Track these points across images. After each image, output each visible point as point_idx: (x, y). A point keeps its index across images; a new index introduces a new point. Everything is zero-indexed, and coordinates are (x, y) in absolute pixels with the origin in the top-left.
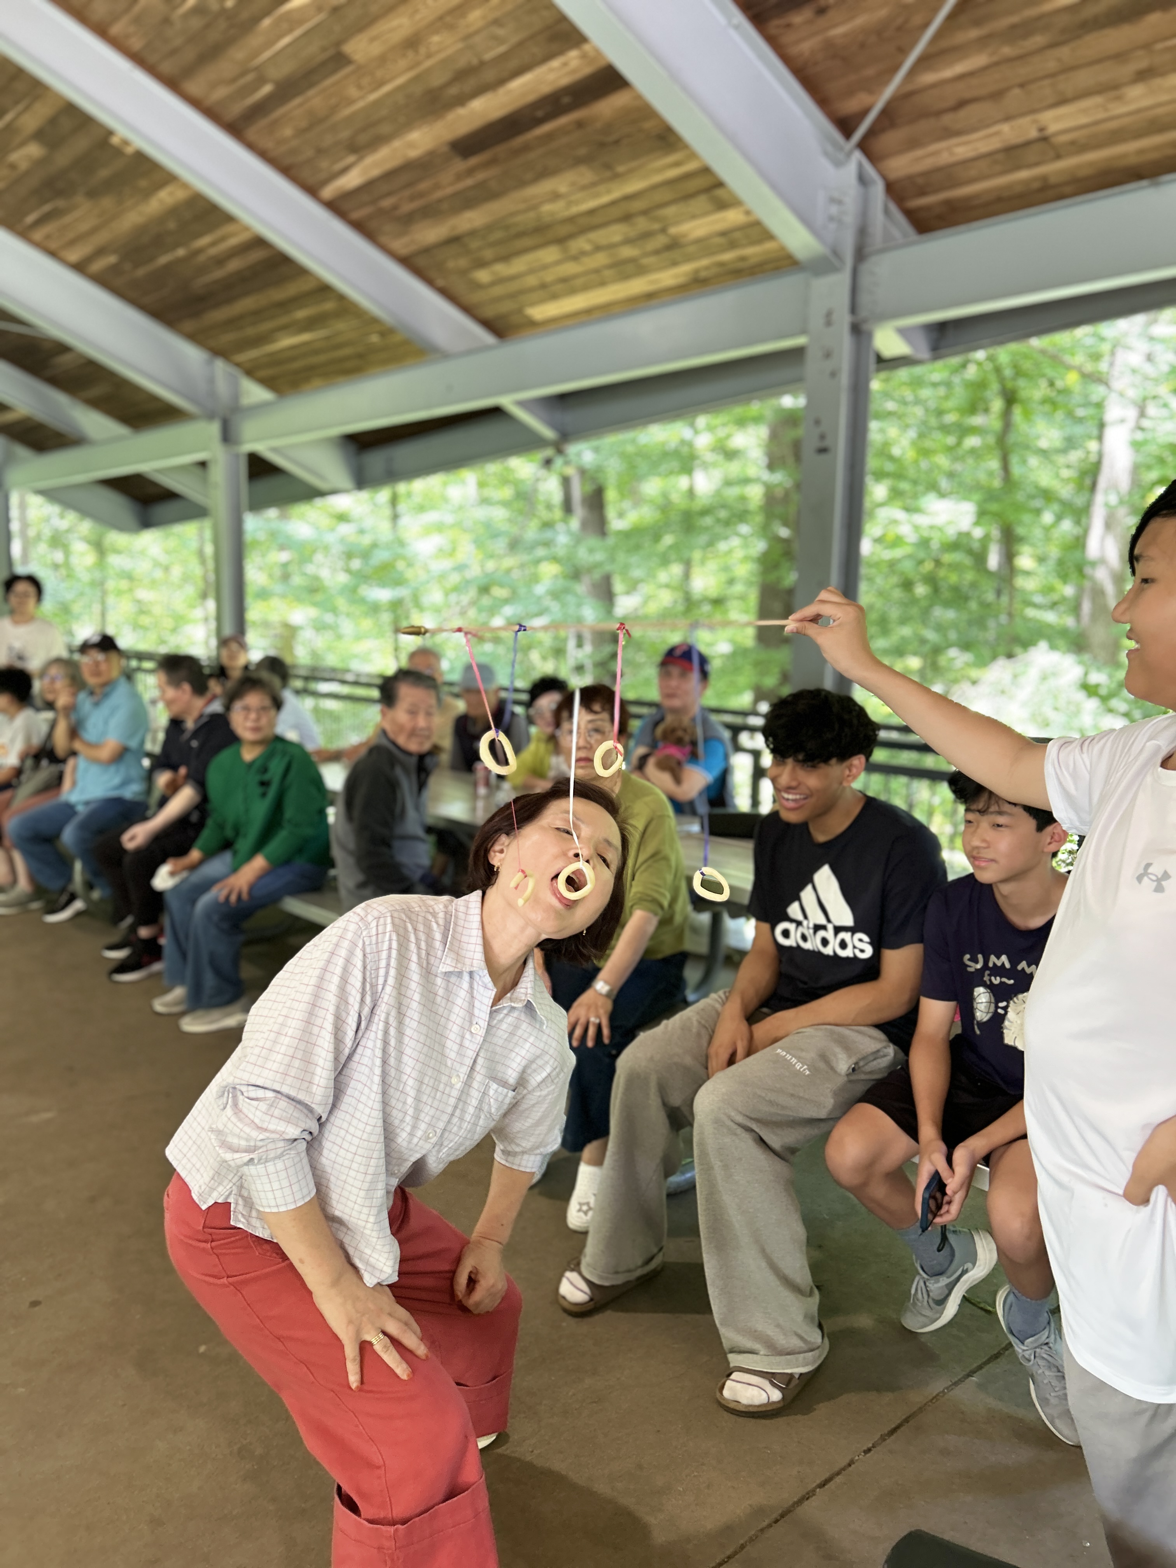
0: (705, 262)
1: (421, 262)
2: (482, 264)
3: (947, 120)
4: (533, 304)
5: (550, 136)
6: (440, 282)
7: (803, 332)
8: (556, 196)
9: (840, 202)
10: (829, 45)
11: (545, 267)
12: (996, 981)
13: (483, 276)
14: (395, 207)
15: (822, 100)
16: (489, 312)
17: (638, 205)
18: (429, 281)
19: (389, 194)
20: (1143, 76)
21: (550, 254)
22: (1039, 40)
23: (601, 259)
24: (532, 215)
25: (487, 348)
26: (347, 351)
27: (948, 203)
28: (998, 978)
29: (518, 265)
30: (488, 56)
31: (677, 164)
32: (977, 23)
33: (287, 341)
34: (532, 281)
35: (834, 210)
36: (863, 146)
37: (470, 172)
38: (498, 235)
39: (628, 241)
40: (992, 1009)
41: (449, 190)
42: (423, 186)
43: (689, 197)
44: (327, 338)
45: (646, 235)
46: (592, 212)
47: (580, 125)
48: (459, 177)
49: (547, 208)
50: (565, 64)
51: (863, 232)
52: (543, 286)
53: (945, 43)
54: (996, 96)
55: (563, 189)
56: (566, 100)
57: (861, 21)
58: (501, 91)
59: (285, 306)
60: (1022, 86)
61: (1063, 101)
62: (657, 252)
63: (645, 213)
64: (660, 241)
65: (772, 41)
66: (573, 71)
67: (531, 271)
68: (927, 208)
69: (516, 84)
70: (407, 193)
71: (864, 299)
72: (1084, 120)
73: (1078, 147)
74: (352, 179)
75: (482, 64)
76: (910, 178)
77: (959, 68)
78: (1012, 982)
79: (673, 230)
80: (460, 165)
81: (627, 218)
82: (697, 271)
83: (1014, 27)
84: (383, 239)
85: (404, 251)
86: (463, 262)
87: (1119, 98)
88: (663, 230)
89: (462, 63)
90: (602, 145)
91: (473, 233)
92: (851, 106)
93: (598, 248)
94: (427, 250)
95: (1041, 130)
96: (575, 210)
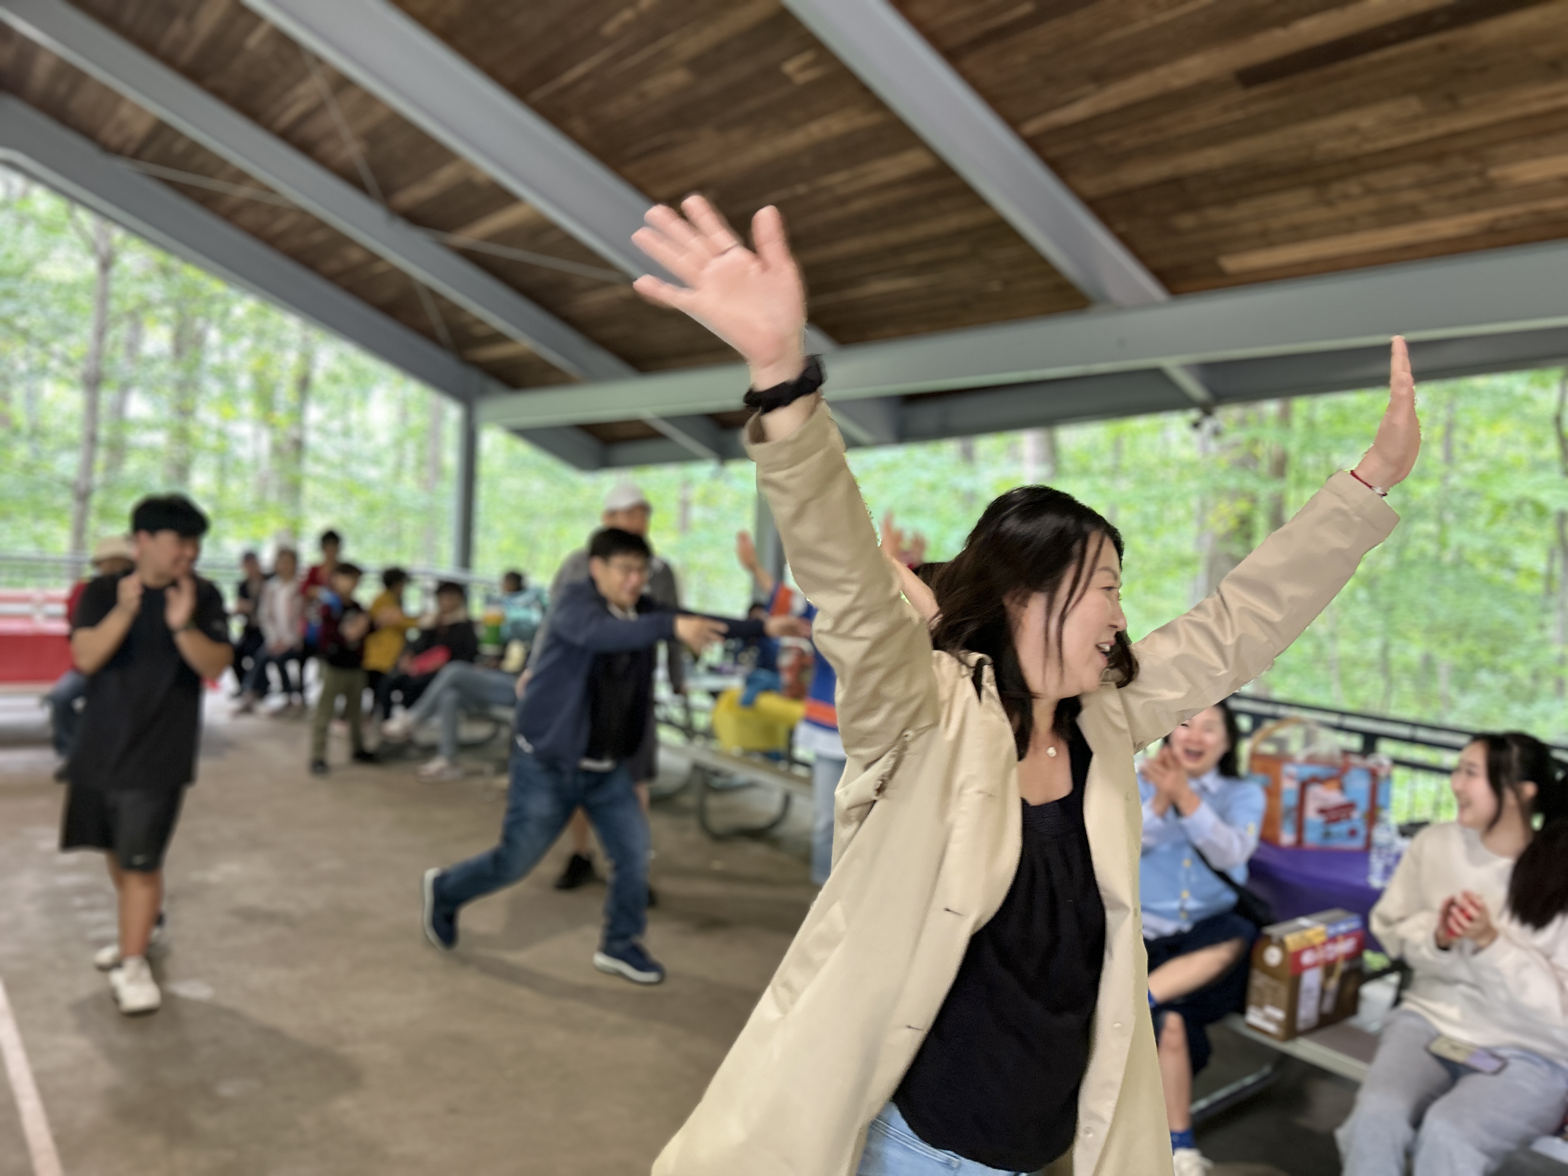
0: (1517, 210)
1: (1109, 204)
2: (1192, 208)
4: (1235, 253)
5: (1388, 62)
6: (1125, 226)
8: (1350, 131)
11: (1279, 213)
13: (1186, 221)
14: (1114, 143)
16: (1171, 261)
17: (1464, 143)
18: (1110, 226)
19: (1115, 129)
21: (1296, 198)
23: (1370, 203)
24: (1303, 152)
25: (1149, 305)
26: (948, 299)
29: (1244, 209)
33: (878, 287)
34: (1251, 228)
37: (1244, 104)
38: (1237, 177)
39: (1422, 184)
41: (1202, 125)
42: (1168, 119)
44: (932, 285)
45: (1455, 177)
46: (1390, 150)
47: (1445, 47)
48: (1226, 110)
49: (1329, 145)
52: (1262, 233)
55: (1367, 123)
56: (1440, 19)
62: (1453, 198)
63: (1469, 151)
64: (1466, 184)
67: (1258, 217)
70: (1144, 127)
74: (1073, 112)
79: (1495, 172)
80: (1238, 95)
81: (1437, 158)
82: (1497, 220)
84: (1080, 178)
85: (1099, 191)
86: (1168, 205)
88: (1480, 172)
90: (1459, 73)
91: (1203, 174)
93: (1370, 191)
94: (1128, 192)
96: (1368, 147)
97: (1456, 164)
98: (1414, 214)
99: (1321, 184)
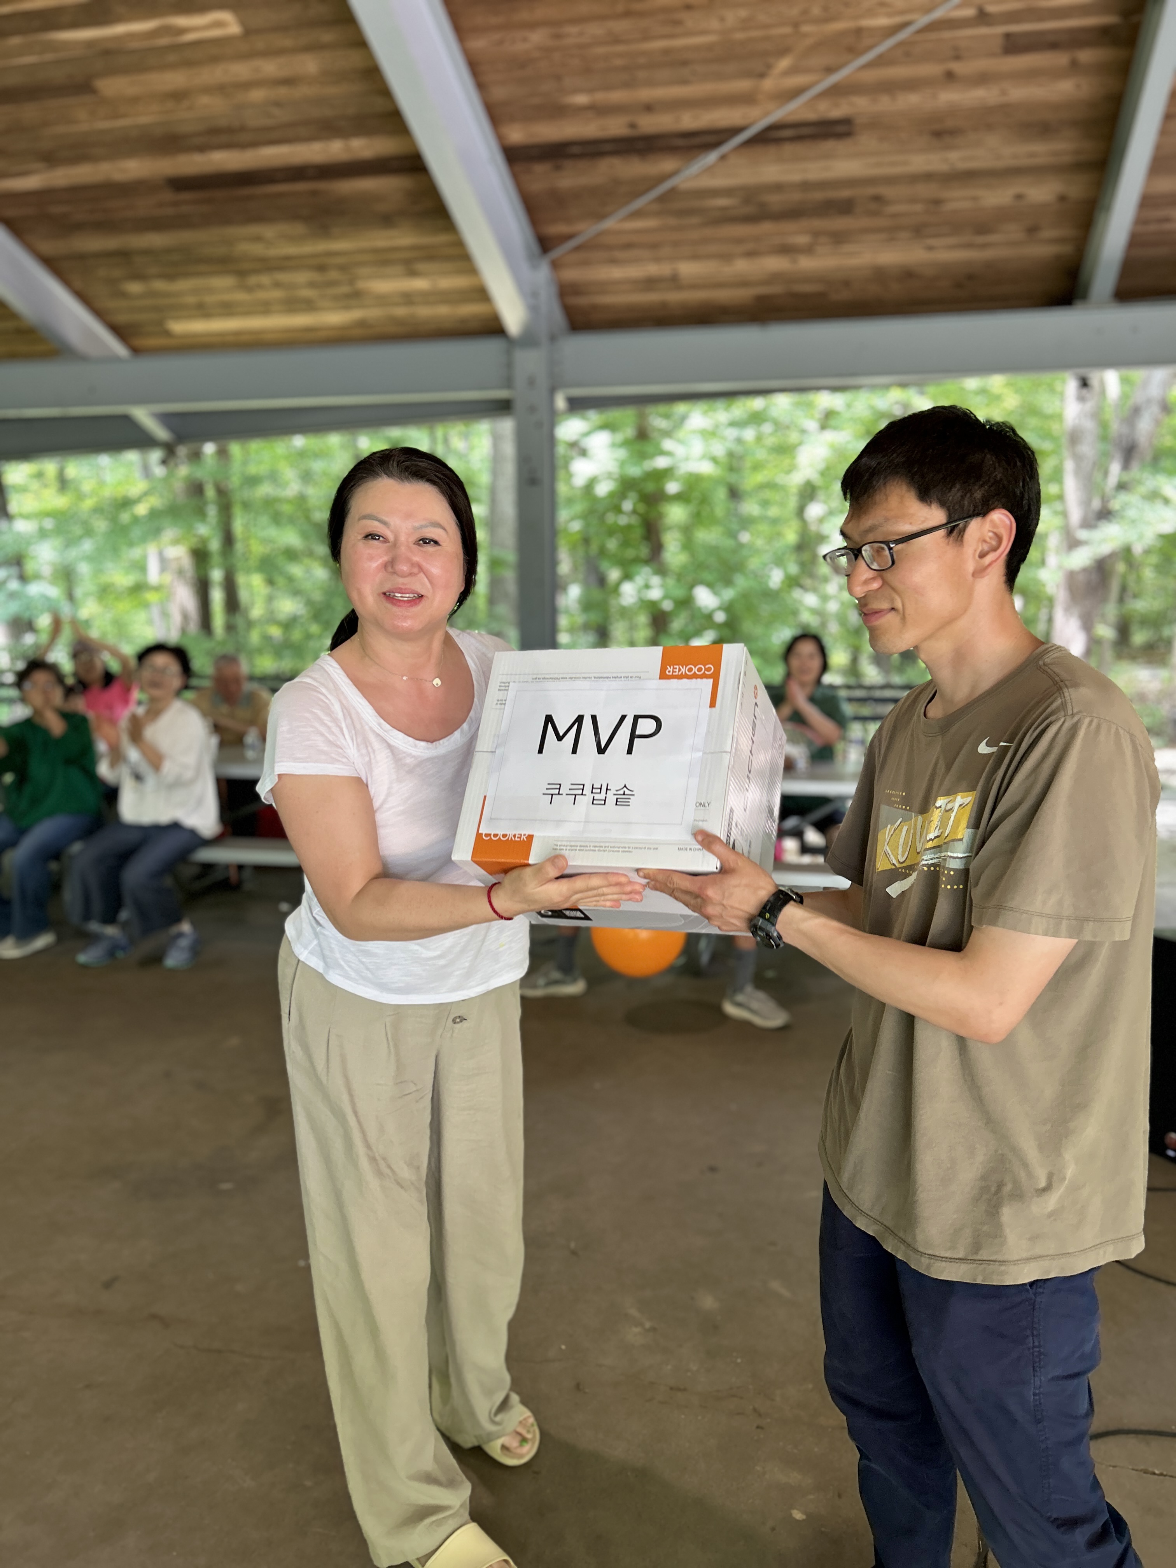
0: (378, 312)
1: (68, 264)
2: (138, 277)
4: (178, 319)
5: (278, 195)
6: (80, 283)
7: (509, 387)
9: (536, 296)
10: (553, 191)
11: (211, 291)
14: (65, 215)
15: (534, 223)
17: (336, 261)
18: (66, 283)
19: (65, 204)
23: (277, 294)
24: (222, 248)
27: (594, 305)
29: (182, 285)
30: (252, 124)
34: (191, 300)
35: (533, 301)
36: (553, 262)
37: (176, 203)
38: (174, 257)
39: (312, 285)
41: (142, 213)
42: (112, 204)
43: (385, 263)
45: (332, 284)
46: (288, 258)
47: (315, 193)
48: (161, 205)
49: (243, 246)
50: (326, 148)
51: (550, 320)
52: (199, 306)
54: (654, 247)
55: (269, 235)
56: (311, 173)
57: (582, 181)
58: (249, 152)
60: (673, 244)
61: (695, 258)
62: (335, 297)
64: (343, 290)
65: (516, 177)
66: (331, 155)
67: (193, 292)
69: (268, 150)
70: (88, 206)
71: (554, 370)
72: (703, 272)
73: (694, 287)
74: (26, 184)
76: (576, 284)
82: (366, 318)
85: (55, 253)
86: (118, 273)
88: (351, 282)
90: (326, 211)
93: (277, 285)
94: (81, 257)
95: (675, 272)
96: (273, 253)
97: (333, 275)
98: (309, 306)
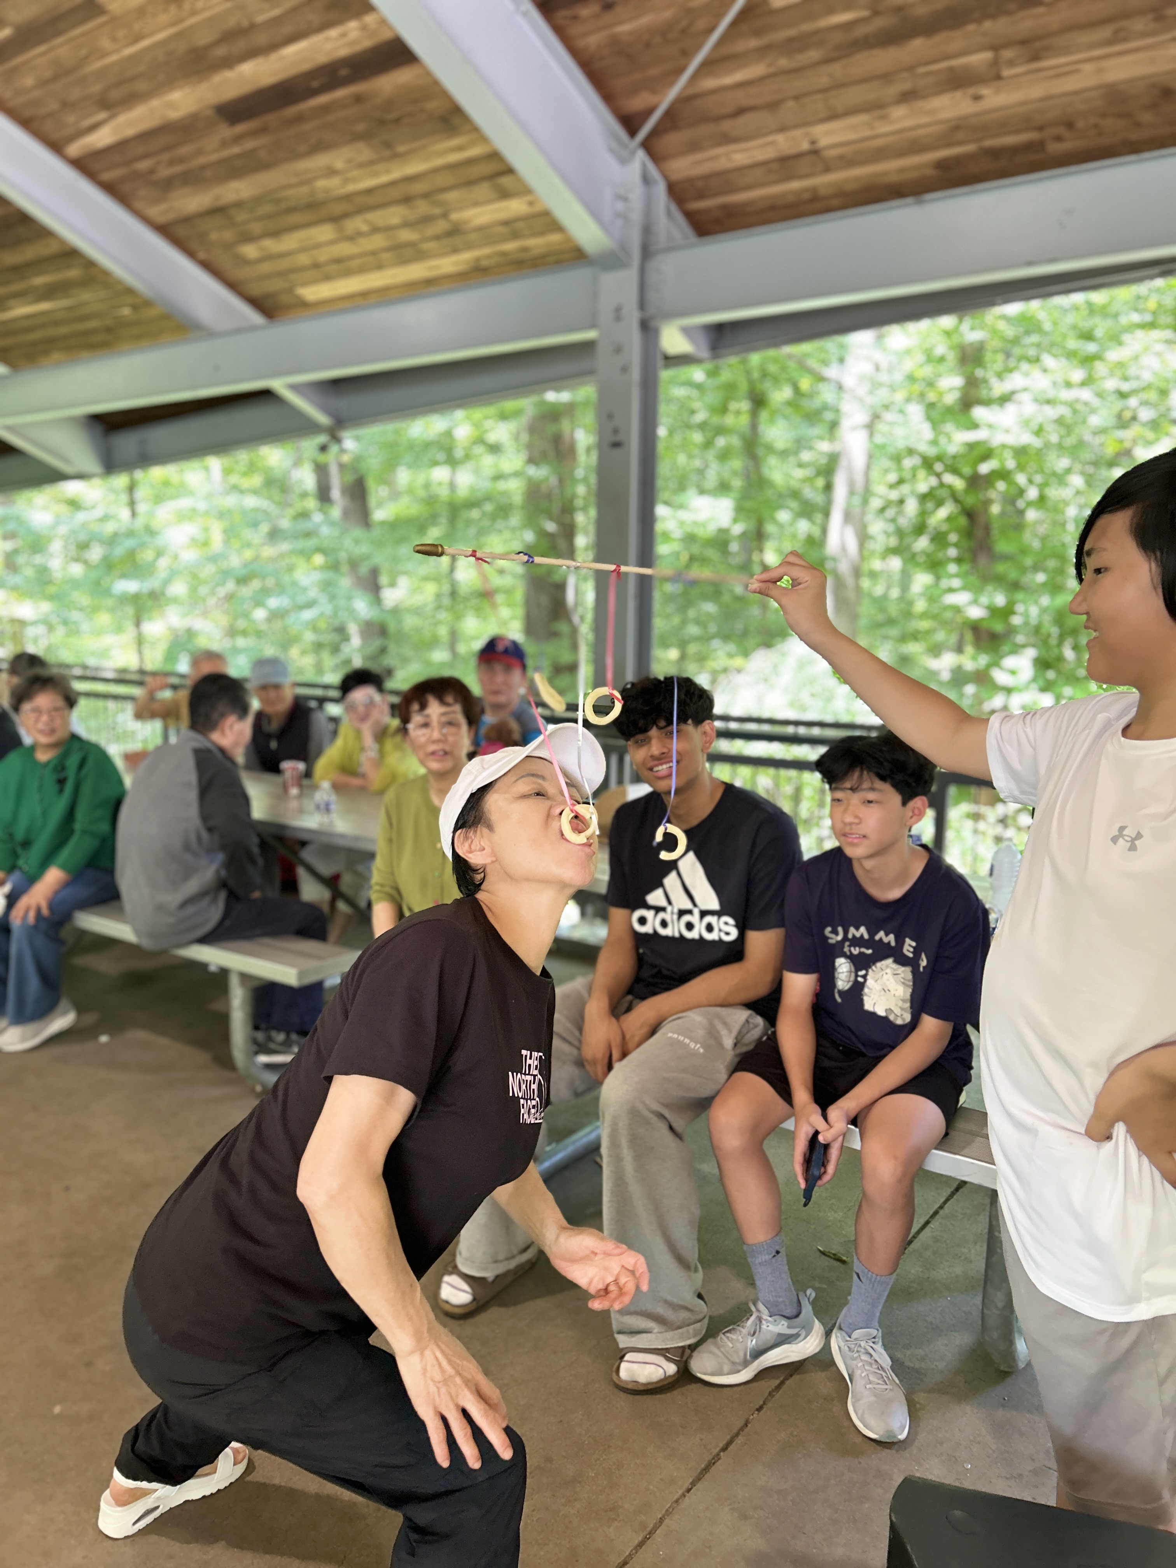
0: (486, 251)
1: (181, 232)
2: (248, 238)
3: (726, 126)
4: (304, 284)
5: (326, 109)
6: (202, 255)
7: (593, 326)
8: (331, 172)
9: (625, 199)
10: (615, 41)
11: (318, 246)
12: (856, 951)
13: (250, 251)
14: (151, 171)
15: (608, 97)
16: (256, 290)
17: (419, 187)
18: (190, 254)
19: (145, 156)
20: (907, 97)
21: (324, 233)
22: (813, 55)
23: (378, 241)
24: (305, 189)
25: (253, 328)
26: (93, 324)
27: (725, 207)
28: (857, 949)
29: (289, 242)
30: (260, 19)
31: (460, 148)
32: (758, 33)
33: (22, 310)
34: (304, 259)
35: (620, 206)
36: (647, 145)
37: (237, 139)
38: (267, 208)
39: (407, 224)
40: (853, 978)
41: (214, 157)
42: (183, 150)
43: (470, 183)
44: (69, 309)
45: (427, 220)
46: (369, 191)
47: (358, 99)
48: (224, 144)
49: (321, 184)
50: (343, 35)
51: (647, 230)
52: (316, 266)
53: (726, 50)
54: (773, 106)
55: (339, 164)
56: (344, 72)
57: (645, 20)
58: (274, 57)
59: (20, 270)
60: (796, 98)
61: (833, 116)
62: (437, 238)
63: (426, 196)
64: (441, 226)
65: (559, 31)
66: (353, 43)
67: (303, 250)
68: (707, 211)
69: (290, 51)
70: (166, 157)
71: (652, 296)
72: (852, 136)
73: (847, 162)
74: (103, 137)
75: (253, 26)
76: (690, 180)
77: (739, 76)
78: (870, 951)
79: (455, 216)
80: (226, 131)
81: (407, 200)
82: (478, 259)
83: (791, 40)
84: (138, 205)
85: (161, 219)
86: (228, 235)
87: (884, 118)
88: (445, 215)
89: (231, 22)
90: (382, 122)
91: (239, 205)
92: (636, 104)
93: (376, 230)
94: (187, 220)
95: (813, 143)
96: (351, 188)
97: (423, 208)
98: (417, 252)
99: (336, 219)
